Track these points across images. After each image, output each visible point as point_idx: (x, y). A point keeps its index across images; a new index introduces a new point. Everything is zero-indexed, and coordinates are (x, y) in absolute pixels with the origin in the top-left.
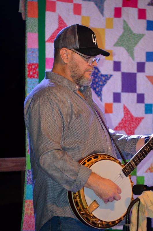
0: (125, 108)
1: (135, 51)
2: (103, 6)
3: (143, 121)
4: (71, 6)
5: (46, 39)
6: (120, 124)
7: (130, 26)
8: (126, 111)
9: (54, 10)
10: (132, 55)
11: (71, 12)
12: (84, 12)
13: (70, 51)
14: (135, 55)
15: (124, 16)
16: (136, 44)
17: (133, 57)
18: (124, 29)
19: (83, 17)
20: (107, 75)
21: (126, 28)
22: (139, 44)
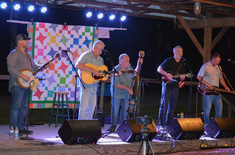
0: (62, 62)
1: (66, 44)
2: (55, 29)
3: (69, 67)
4: (44, 29)
5: (35, 39)
6: (60, 67)
7: (65, 36)
8: (63, 63)
9: (38, 30)
10: (65, 45)
11: (44, 31)
12: (48, 31)
13: (21, 41)
14: (66, 45)
15: (63, 33)
16: (67, 42)
17: (66, 46)
18: (63, 37)
19: (48, 33)
20: (56, 51)
21: (64, 36)
22: (68, 42)
